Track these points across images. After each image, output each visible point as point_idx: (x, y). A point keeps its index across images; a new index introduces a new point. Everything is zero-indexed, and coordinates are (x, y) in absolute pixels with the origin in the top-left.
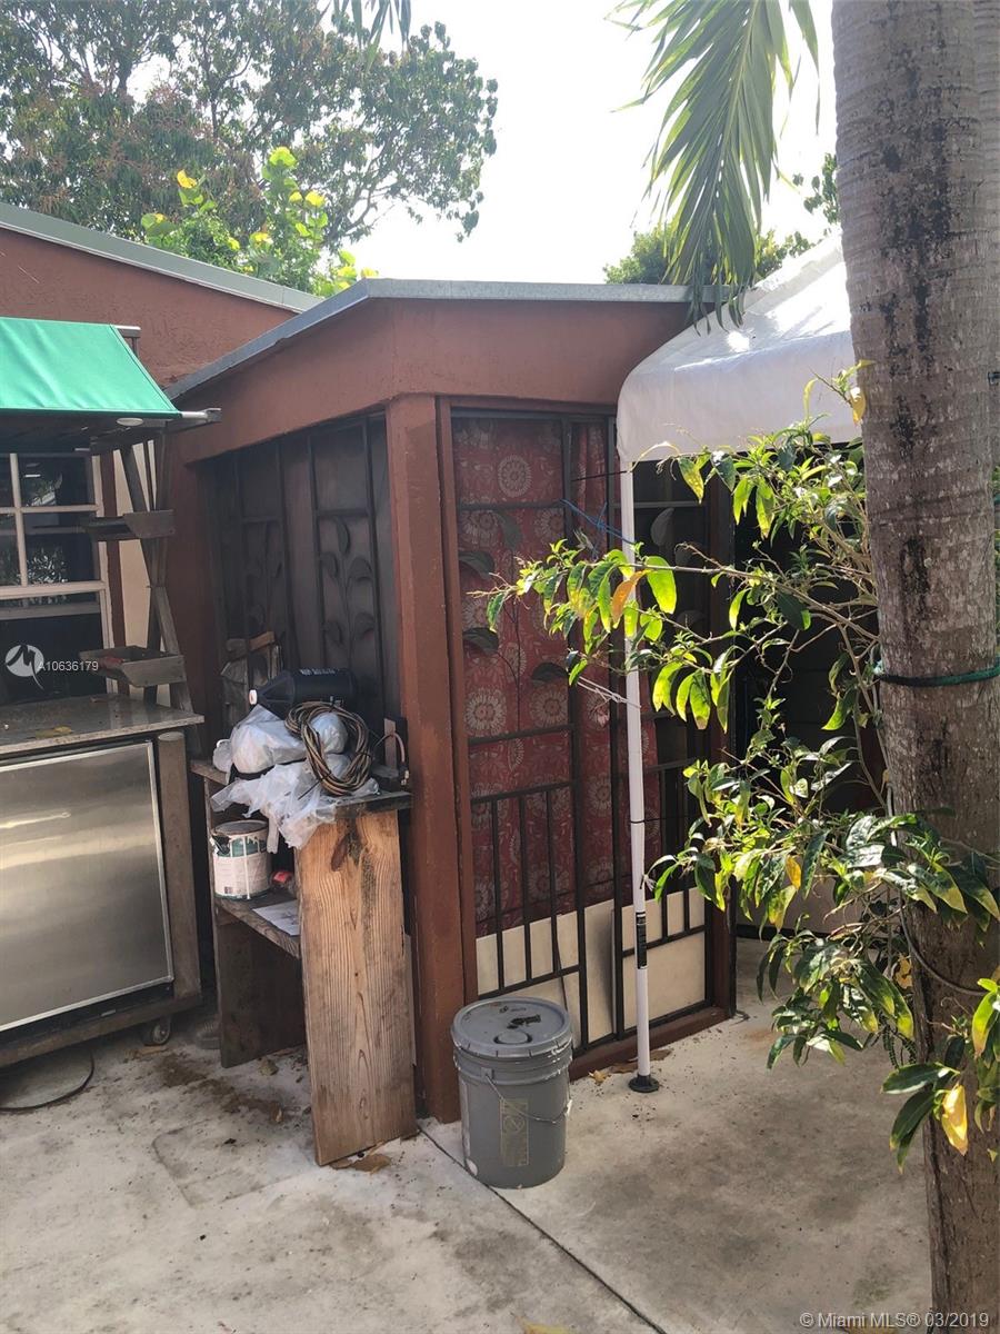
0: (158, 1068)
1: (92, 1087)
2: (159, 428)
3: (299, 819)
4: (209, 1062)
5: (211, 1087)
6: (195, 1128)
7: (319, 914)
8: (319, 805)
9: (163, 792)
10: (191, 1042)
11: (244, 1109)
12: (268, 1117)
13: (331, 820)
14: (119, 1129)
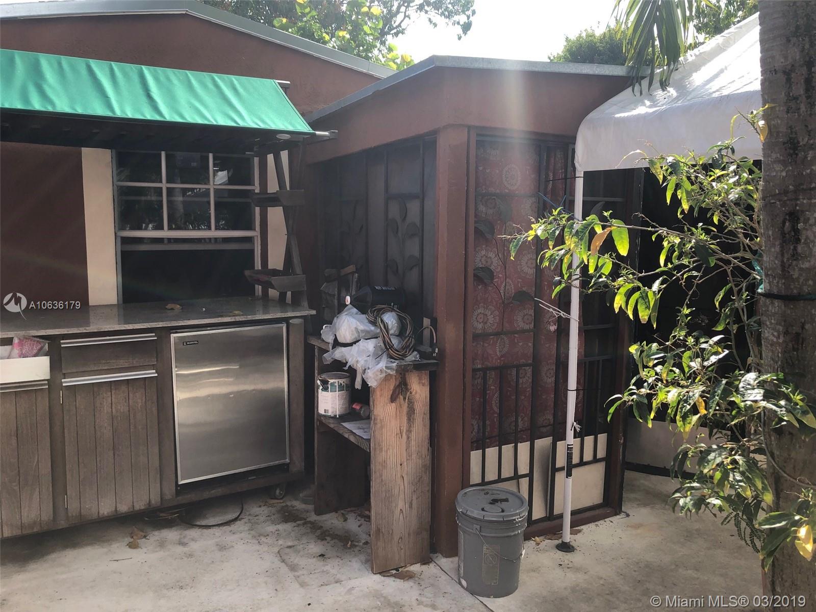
0: (279, 512)
1: (242, 519)
2: (299, 142)
3: (375, 370)
4: (307, 511)
5: (309, 525)
6: (302, 546)
7: (382, 427)
8: (387, 363)
9: (291, 353)
10: (296, 499)
11: (328, 539)
12: (342, 544)
13: (393, 373)
14: (259, 542)
